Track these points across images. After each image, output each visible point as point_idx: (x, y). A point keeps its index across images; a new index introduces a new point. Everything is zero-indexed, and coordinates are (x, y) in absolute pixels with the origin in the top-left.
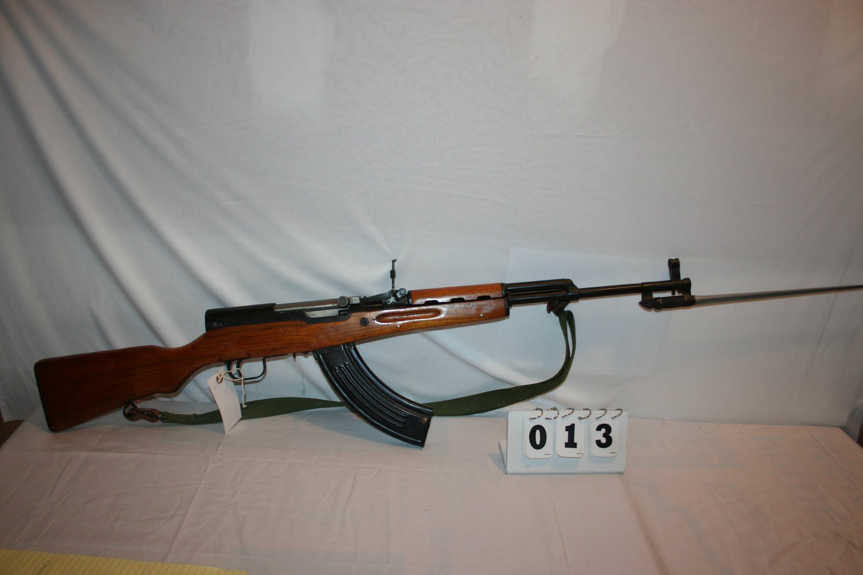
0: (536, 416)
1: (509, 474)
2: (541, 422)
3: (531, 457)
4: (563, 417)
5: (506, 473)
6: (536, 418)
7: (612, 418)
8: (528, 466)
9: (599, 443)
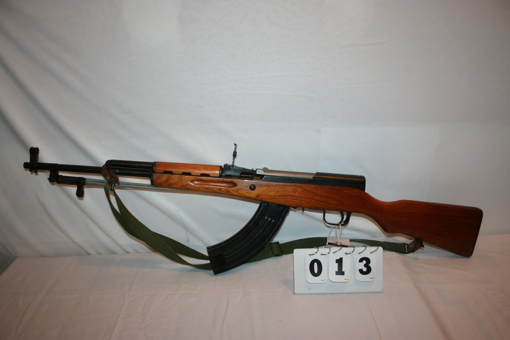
0: (314, 253)
1: (297, 294)
2: (317, 257)
3: (311, 282)
4: (333, 253)
5: (294, 293)
6: (314, 254)
7: (371, 253)
8: (310, 289)
9: (361, 271)
